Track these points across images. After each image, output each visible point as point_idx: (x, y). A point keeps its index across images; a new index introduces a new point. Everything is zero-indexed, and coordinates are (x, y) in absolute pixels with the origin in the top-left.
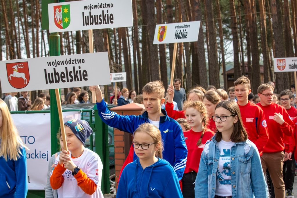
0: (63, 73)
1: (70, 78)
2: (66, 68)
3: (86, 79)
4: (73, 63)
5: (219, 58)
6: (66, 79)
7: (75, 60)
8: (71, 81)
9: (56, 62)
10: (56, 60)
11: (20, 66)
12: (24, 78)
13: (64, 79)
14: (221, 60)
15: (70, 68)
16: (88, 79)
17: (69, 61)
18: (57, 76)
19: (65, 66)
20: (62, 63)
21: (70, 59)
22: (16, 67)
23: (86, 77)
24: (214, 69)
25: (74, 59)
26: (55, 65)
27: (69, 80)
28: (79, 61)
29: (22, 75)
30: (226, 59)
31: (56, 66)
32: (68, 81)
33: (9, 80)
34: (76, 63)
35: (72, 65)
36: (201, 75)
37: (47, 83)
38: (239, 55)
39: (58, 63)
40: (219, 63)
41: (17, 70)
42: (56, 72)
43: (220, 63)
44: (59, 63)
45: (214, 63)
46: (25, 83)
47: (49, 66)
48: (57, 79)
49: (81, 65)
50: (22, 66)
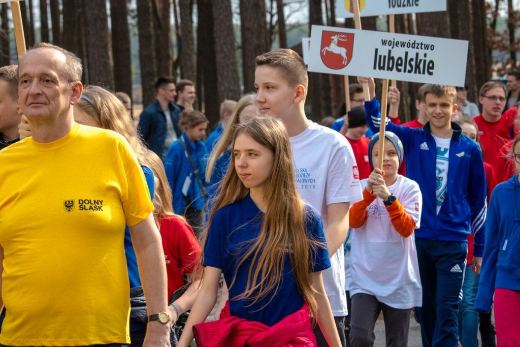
0: (400, 58)
1: (408, 68)
2: (407, 53)
3: (431, 74)
4: (417, 48)
5: (271, 13)
6: (402, 68)
7: (422, 44)
8: (410, 72)
9: (394, 42)
10: (394, 39)
11: (341, 38)
12: (344, 55)
13: (399, 67)
14: (275, 18)
15: (412, 54)
16: (433, 73)
17: (413, 44)
18: (391, 61)
19: (406, 49)
20: (403, 45)
21: (415, 41)
22: (335, 38)
23: (431, 71)
24: (256, 41)
25: (420, 43)
26: (392, 46)
27: (407, 71)
28: (427, 47)
29: (342, 51)
30: (289, 16)
31: (393, 48)
32: (405, 71)
33: (322, 54)
34: (422, 48)
35: (416, 51)
36: (219, 57)
37: (375, 68)
38: (323, 6)
39: (396, 44)
40: (268, 26)
41: (336, 42)
42: (391, 56)
43: (272, 27)
44: (398, 44)
45: (256, 26)
46: (343, 63)
47: (383, 44)
48: (391, 66)
49: (428, 52)
50: (345, 38)
